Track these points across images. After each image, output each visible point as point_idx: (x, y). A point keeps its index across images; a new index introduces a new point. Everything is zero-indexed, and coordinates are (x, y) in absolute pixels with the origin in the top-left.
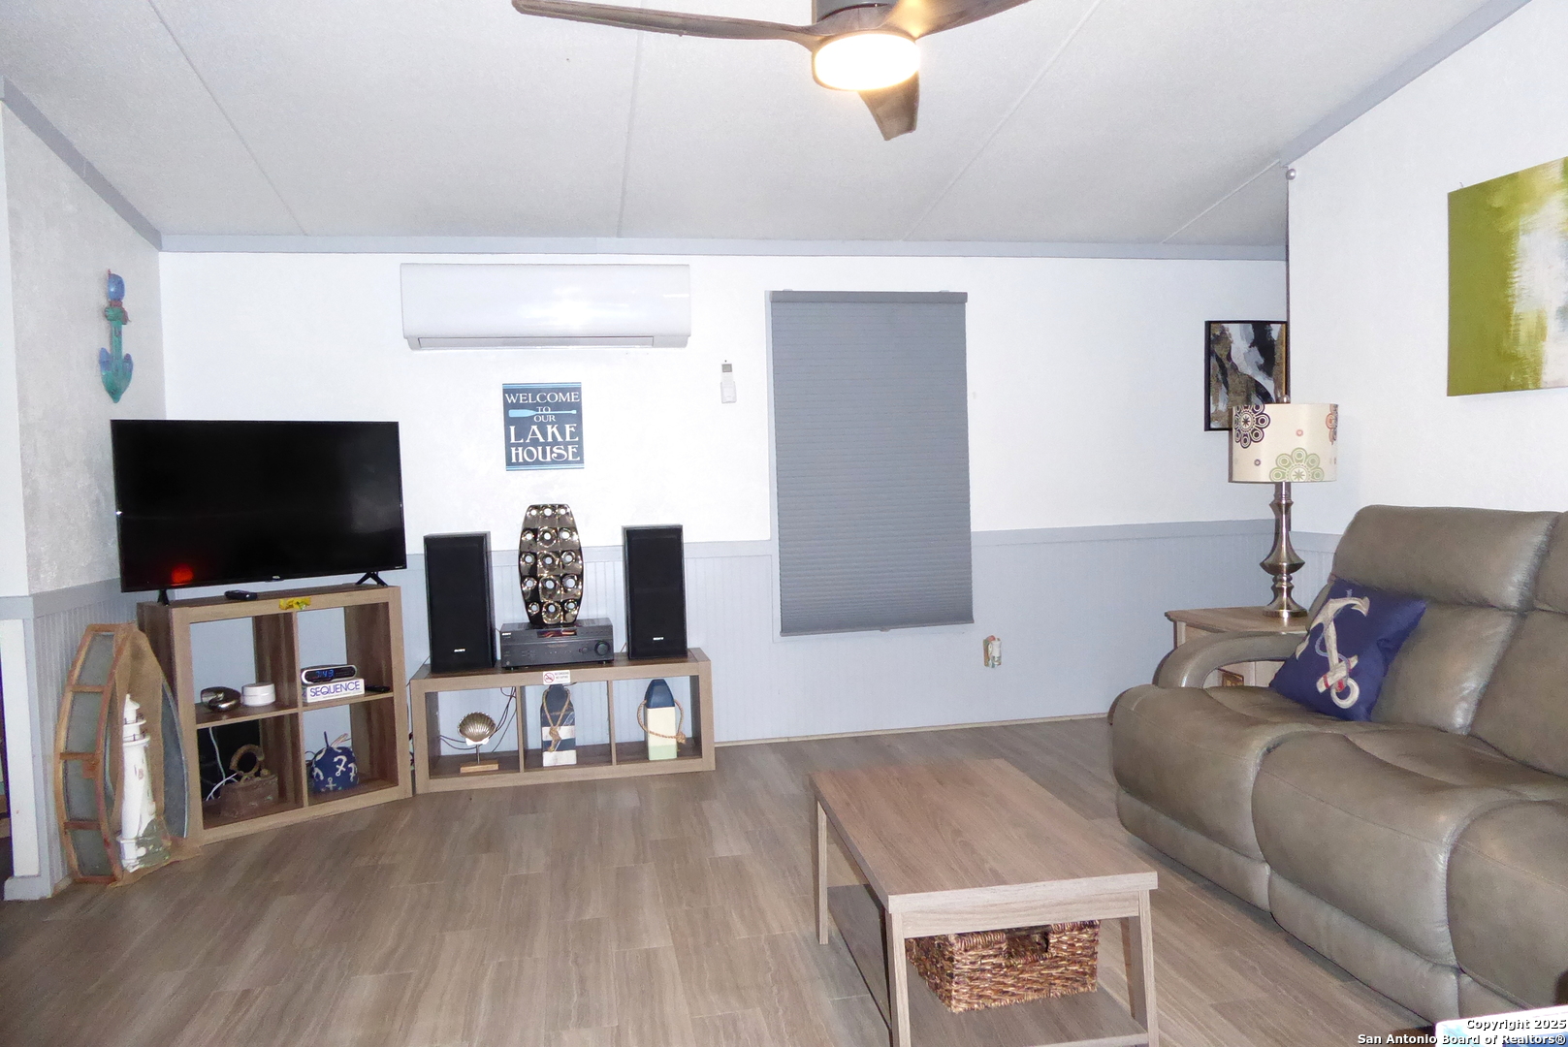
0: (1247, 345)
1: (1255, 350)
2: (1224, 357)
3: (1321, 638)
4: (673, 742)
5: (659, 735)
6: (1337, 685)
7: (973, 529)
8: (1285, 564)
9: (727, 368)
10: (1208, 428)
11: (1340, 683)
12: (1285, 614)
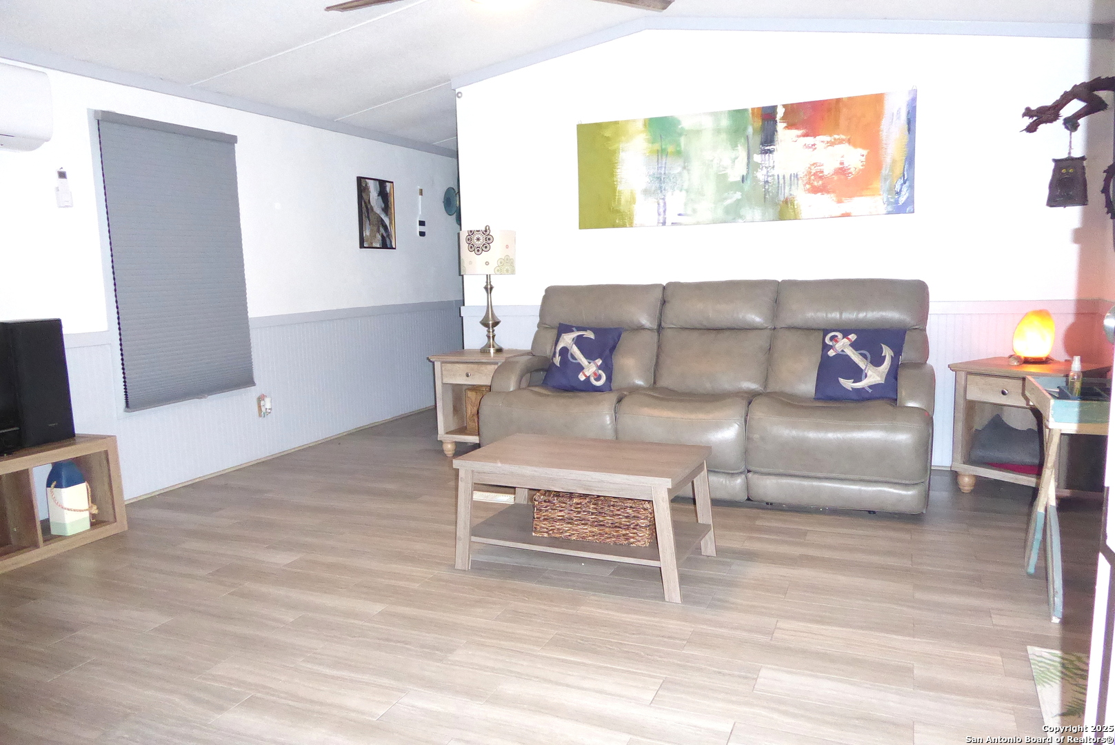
0: (377, 195)
1: (380, 197)
2: (367, 201)
3: (569, 354)
4: (86, 515)
5: (71, 510)
6: (593, 375)
7: (252, 313)
8: (491, 322)
9: (62, 175)
10: (362, 246)
11: (595, 374)
12: (492, 350)
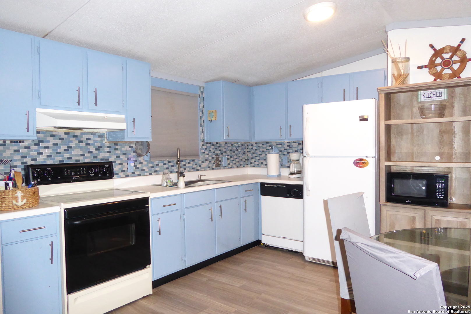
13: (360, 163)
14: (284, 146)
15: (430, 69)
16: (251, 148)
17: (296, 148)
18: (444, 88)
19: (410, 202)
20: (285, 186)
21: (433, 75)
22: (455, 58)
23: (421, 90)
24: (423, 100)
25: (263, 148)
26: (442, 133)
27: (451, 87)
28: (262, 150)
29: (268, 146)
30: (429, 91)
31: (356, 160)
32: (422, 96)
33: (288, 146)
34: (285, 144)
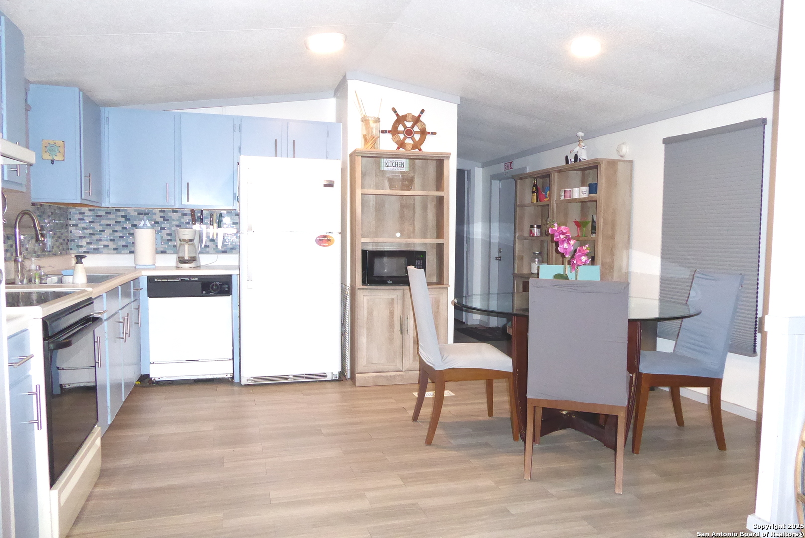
13: (324, 240)
14: (154, 217)
15: (393, 136)
16: (80, 219)
17: (177, 220)
18: (406, 159)
19: (391, 282)
20: (197, 279)
21: (397, 143)
22: (416, 129)
23: (384, 158)
24: (385, 169)
25: (110, 219)
26: (403, 207)
27: (412, 159)
28: (104, 222)
29: (119, 216)
30: (391, 160)
31: (319, 237)
32: (385, 164)
33: (161, 217)
34: (155, 214)
